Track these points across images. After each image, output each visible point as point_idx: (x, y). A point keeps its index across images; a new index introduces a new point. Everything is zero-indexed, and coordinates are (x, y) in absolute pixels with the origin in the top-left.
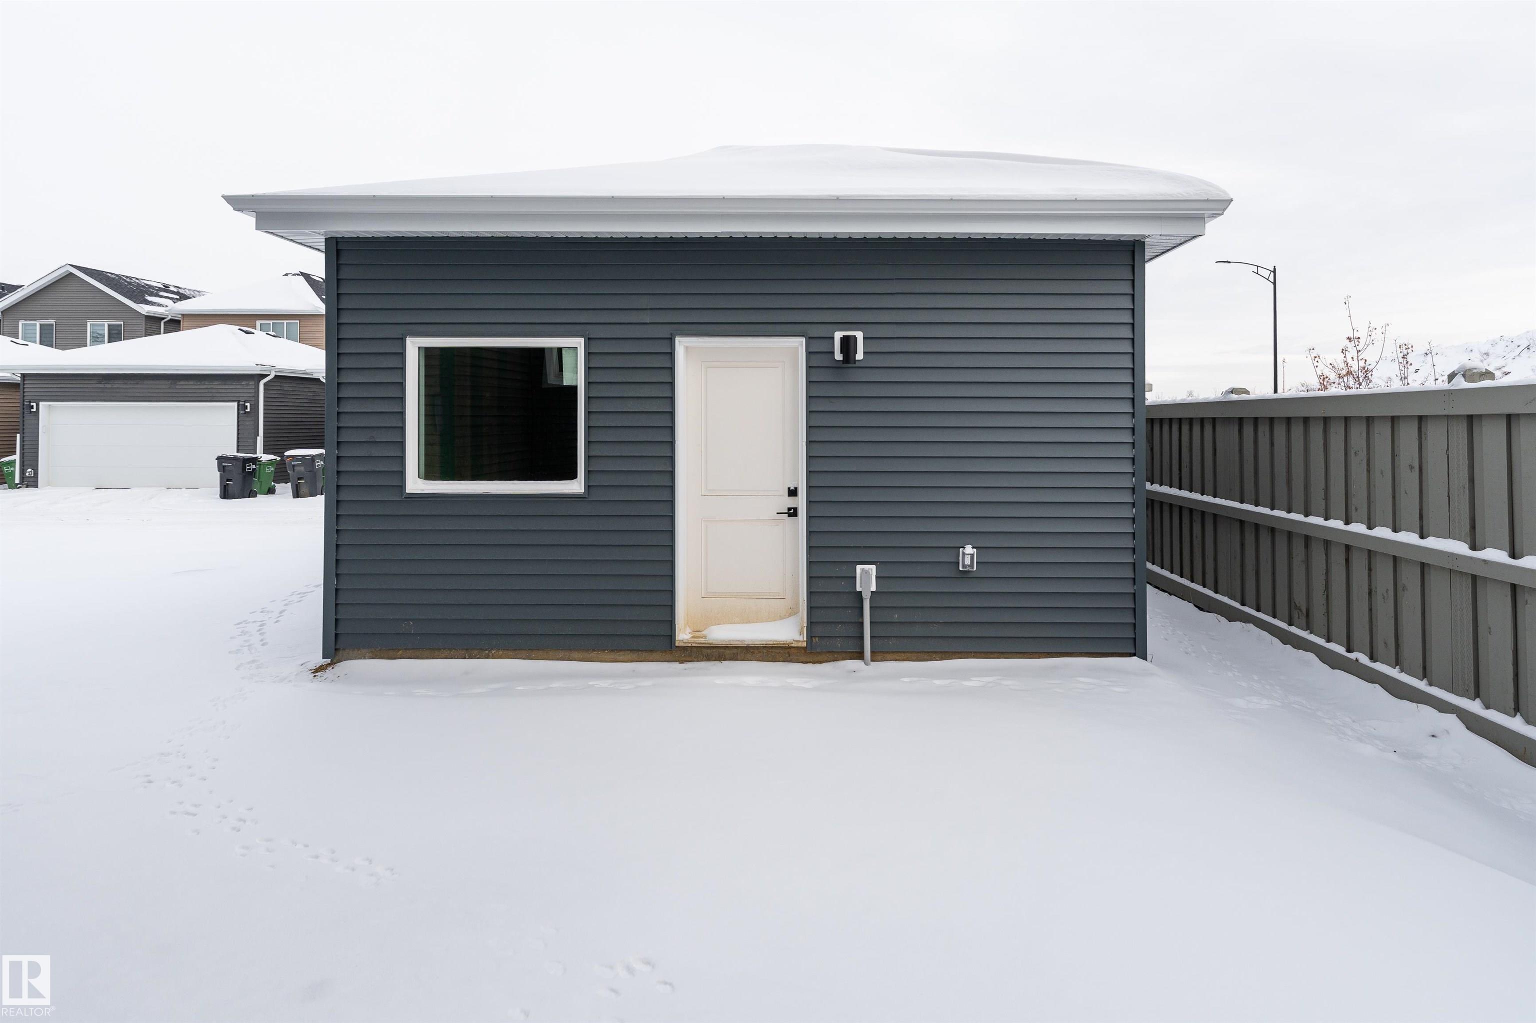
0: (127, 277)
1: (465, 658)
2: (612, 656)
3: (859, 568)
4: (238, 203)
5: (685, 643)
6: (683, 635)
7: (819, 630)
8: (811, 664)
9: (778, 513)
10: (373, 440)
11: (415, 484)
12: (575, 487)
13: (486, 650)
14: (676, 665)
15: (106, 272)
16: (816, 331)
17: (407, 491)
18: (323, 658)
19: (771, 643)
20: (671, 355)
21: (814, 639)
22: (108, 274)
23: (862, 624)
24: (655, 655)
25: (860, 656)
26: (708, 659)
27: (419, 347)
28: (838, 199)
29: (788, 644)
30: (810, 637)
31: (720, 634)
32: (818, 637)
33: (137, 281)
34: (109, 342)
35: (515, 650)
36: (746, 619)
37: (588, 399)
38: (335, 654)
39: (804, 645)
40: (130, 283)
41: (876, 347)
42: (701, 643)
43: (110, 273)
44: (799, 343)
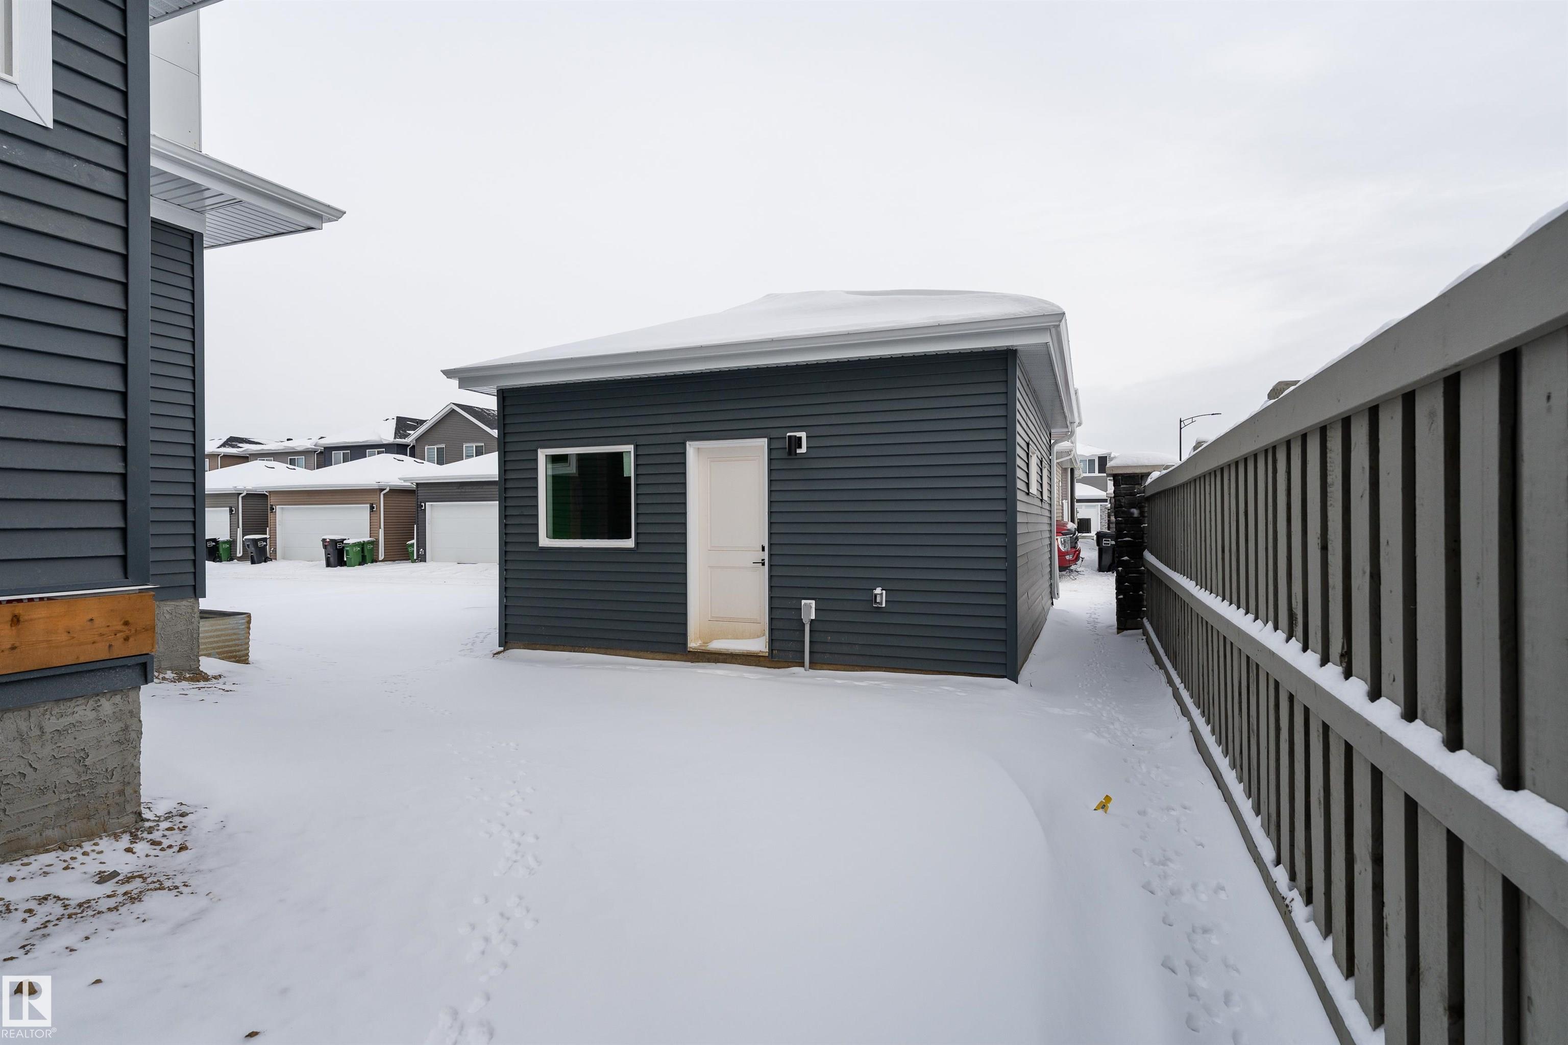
0: (487, 410)
1: (571, 652)
2: (651, 655)
3: (803, 602)
4: (449, 373)
5: (693, 649)
6: (693, 643)
7: (777, 645)
8: (773, 669)
9: (754, 563)
10: (522, 514)
11: (544, 541)
12: (630, 543)
13: (583, 647)
14: (689, 664)
15: (474, 407)
16: (775, 433)
17: (540, 546)
18: (499, 647)
19: (746, 652)
20: (684, 454)
21: (774, 652)
22: (475, 408)
23: (804, 642)
24: (677, 657)
25: (802, 665)
26: (709, 661)
27: (546, 455)
28: (772, 341)
29: (757, 653)
30: (771, 650)
31: (717, 645)
32: (777, 650)
33: (493, 412)
34: (476, 456)
35: (598, 648)
36: (736, 637)
37: (637, 485)
38: (505, 645)
39: (767, 654)
40: (489, 414)
41: (816, 443)
42: (703, 650)
43: (477, 408)
44: (764, 442)
